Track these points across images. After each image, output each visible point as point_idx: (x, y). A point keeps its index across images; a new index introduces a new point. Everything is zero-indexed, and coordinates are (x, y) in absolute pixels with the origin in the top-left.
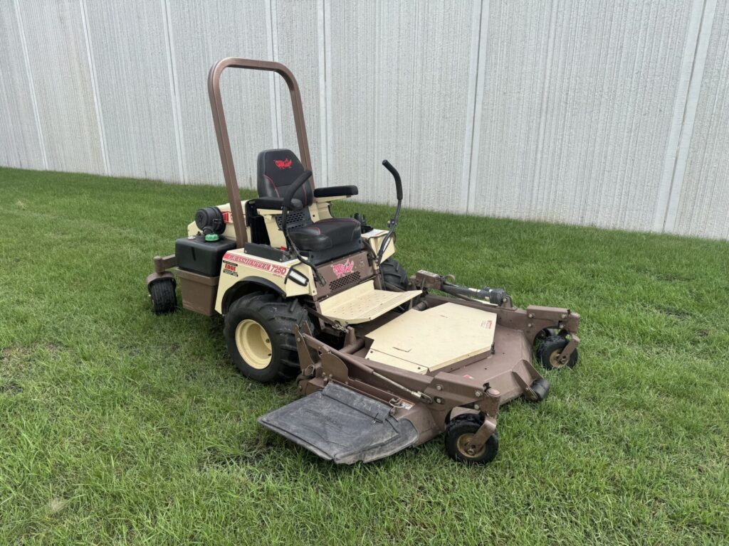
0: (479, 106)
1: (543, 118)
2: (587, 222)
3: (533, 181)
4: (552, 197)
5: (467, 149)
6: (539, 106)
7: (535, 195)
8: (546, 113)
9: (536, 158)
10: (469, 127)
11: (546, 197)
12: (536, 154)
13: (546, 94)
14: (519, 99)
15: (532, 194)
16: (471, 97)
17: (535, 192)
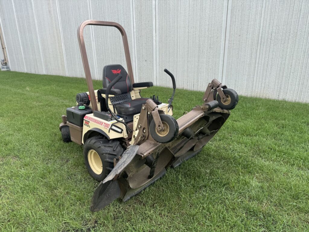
0: (227, 42)
1: (259, 47)
2: (281, 98)
3: (254, 78)
4: (263, 85)
5: (221, 63)
6: (257, 41)
7: (254, 85)
8: (261, 44)
9: (255, 66)
10: (222, 52)
11: (260, 85)
12: (255, 64)
13: (260, 35)
14: (247, 38)
15: (253, 84)
16: (223, 38)
17: (255, 83)
